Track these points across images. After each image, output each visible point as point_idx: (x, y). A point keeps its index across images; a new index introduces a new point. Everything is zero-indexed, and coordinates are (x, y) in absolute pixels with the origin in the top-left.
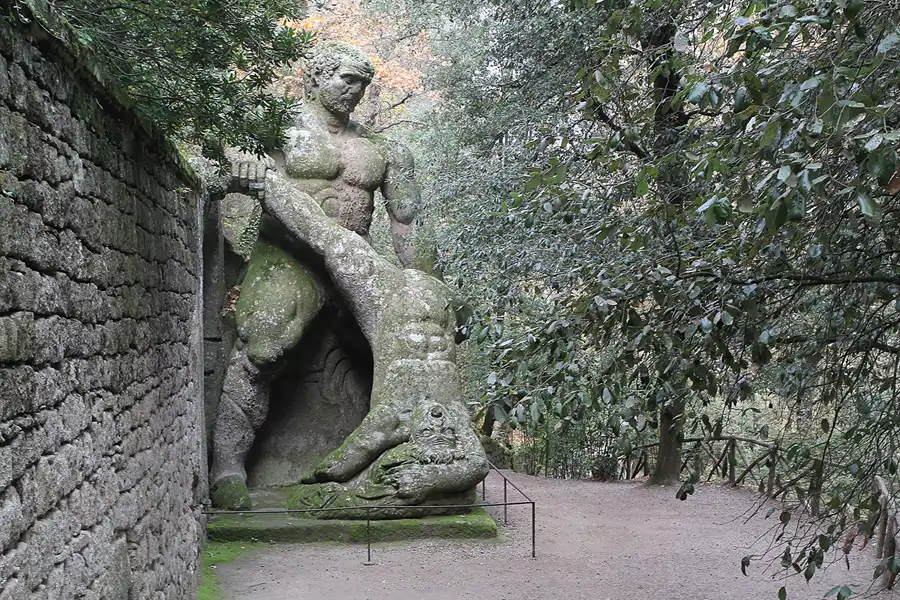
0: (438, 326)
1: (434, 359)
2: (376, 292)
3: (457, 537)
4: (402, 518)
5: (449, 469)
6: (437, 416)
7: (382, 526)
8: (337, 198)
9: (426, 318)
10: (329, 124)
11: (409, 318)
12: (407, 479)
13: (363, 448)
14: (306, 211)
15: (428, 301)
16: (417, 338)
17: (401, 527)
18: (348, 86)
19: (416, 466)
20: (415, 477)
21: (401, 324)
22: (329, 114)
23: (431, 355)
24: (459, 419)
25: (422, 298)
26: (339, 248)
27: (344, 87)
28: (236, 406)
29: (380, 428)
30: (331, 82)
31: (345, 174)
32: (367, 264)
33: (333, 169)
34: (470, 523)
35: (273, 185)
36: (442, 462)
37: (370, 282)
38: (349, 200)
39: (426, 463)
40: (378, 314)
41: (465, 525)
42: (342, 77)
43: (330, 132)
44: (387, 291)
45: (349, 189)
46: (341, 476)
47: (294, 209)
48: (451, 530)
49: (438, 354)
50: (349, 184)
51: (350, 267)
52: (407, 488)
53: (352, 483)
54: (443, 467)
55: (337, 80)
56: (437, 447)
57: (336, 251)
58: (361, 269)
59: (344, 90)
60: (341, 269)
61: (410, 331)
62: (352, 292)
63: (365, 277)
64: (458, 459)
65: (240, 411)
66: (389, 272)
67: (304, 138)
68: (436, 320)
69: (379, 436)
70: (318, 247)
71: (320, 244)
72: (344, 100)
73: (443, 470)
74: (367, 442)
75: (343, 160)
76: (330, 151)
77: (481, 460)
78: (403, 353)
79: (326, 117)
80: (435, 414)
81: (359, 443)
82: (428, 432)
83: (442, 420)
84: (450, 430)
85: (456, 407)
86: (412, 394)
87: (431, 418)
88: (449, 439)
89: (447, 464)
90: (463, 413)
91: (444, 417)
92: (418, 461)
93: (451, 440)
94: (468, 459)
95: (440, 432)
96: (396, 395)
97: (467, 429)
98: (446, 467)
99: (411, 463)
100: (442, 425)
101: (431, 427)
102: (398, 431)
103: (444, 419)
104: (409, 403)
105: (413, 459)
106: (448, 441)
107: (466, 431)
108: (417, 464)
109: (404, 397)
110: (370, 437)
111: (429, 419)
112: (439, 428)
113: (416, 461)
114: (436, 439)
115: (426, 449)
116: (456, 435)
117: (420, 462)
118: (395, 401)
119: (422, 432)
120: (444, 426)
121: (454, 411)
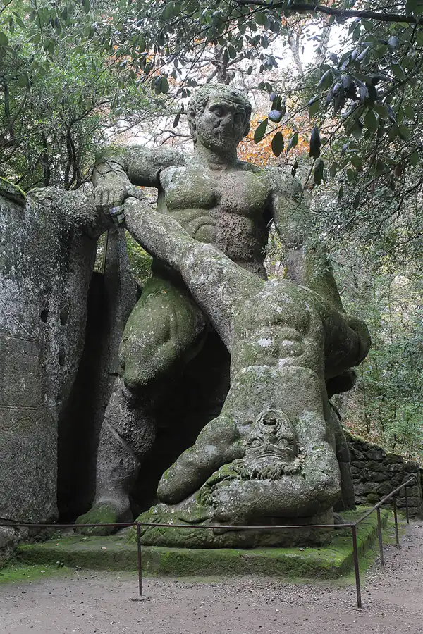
0: (293, 330)
1: (285, 365)
2: (227, 300)
3: (286, 575)
4: (222, 547)
5: (274, 486)
6: (270, 424)
7: (196, 556)
8: (214, 225)
9: (277, 321)
10: (211, 161)
11: (259, 323)
12: (224, 497)
13: (191, 464)
14: (162, 229)
15: (281, 303)
16: (264, 343)
17: (218, 558)
18: (218, 119)
19: (236, 482)
20: (232, 495)
21: (251, 329)
22: (208, 151)
23: (282, 361)
24: (308, 431)
25: (275, 301)
26: (190, 260)
27: (215, 119)
28: (113, 431)
29: (214, 441)
30: (202, 118)
31: (222, 201)
32: (215, 271)
33: (207, 197)
34: (302, 558)
35: (131, 208)
36: (266, 477)
37: (220, 290)
38: (227, 225)
39: (247, 477)
40: (231, 323)
41: (296, 560)
42: (212, 110)
43: (211, 168)
44: (239, 298)
45: (227, 216)
46: (167, 496)
47: (150, 228)
48: (278, 565)
49: (291, 360)
50: (228, 211)
51: (200, 277)
52: (223, 509)
53: (182, 505)
54: (267, 482)
55: (208, 114)
56: (264, 459)
57: (187, 262)
58: (210, 277)
59: (215, 123)
60: (193, 281)
61: (258, 337)
62: (205, 303)
63: (214, 285)
64: (288, 474)
65: (116, 436)
66: (241, 278)
67: (179, 173)
68: (289, 322)
69: (211, 450)
70: (173, 263)
71: (175, 259)
72: (217, 133)
73: (265, 487)
74: (196, 456)
75: (218, 189)
76: (204, 180)
77: (324, 478)
78: (251, 360)
79: (207, 154)
80: (269, 421)
81: (188, 458)
82: (257, 442)
83: (275, 428)
84: (285, 440)
85: (308, 417)
86: (254, 403)
87: (263, 427)
88: (281, 450)
89: (272, 480)
90: (314, 423)
91: (278, 424)
92: (240, 476)
93: (283, 451)
94: (304, 476)
95: (270, 441)
96: (237, 404)
97: (317, 442)
98: (270, 483)
99: (233, 478)
100: (275, 433)
101: (261, 435)
102: (235, 444)
103: (278, 427)
104: (250, 413)
105: (236, 474)
106: (280, 452)
107: (314, 444)
108: (239, 479)
109: (246, 406)
110: (200, 451)
111: (260, 427)
112: (269, 437)
113: (238, 476)
114: (263, 449)
115: (252, 462)
116: (301, 449)
117: (243, 477)
118: (236, 412)
119: (250, 442)
120: (277, 435)
121: (304, 422)
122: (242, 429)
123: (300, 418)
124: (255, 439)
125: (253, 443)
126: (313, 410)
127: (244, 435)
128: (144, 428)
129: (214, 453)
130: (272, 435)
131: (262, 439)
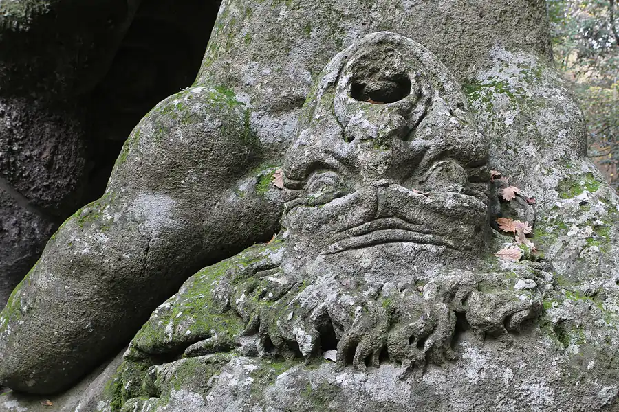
80: (374, 84)
81: (72, 246)
82: (328, 177)
83: (406, 113)
84: (455, 165)
85: (513, 69)
86: (308, 29)
87: (350, 109)
88: (440, 212)
89: (413, 367)
90: (543, 89)
91: (419, 95)
92: (256, 342)
93: (454, 215)
94: (560, 329)
95: (387, 174)
96: (248, 39)
97: (565, 161)
98: (406, 388)
99: (226, 347)
100: (406, 133)
101: (344, 149)
102: (244, 185)
103: (420, 108)
104: (294, 65)
105: (238, 330)
106: (437, 221)
107: (558, 172)
108: (252, 354)
109: (279, 43)
110: (117, 216)
111: (340, 111)
112: (382, 153)
113: (246, 342)
114: (360, 212)
115: (310, 268)
116: (508, 193)
117: (268, 345)
118: (244, 68)
119: (300, 177)
120: (417, 142)
121: (502, 87)
122: (268, 128)
123: (483, 76)
124: (317, 166)
125: (311, 183)
126: (525, 47)
127: (277, 149)
128: (49, 145)
129: (169, 223)
130: (396, 142)
131: (349, 164)
